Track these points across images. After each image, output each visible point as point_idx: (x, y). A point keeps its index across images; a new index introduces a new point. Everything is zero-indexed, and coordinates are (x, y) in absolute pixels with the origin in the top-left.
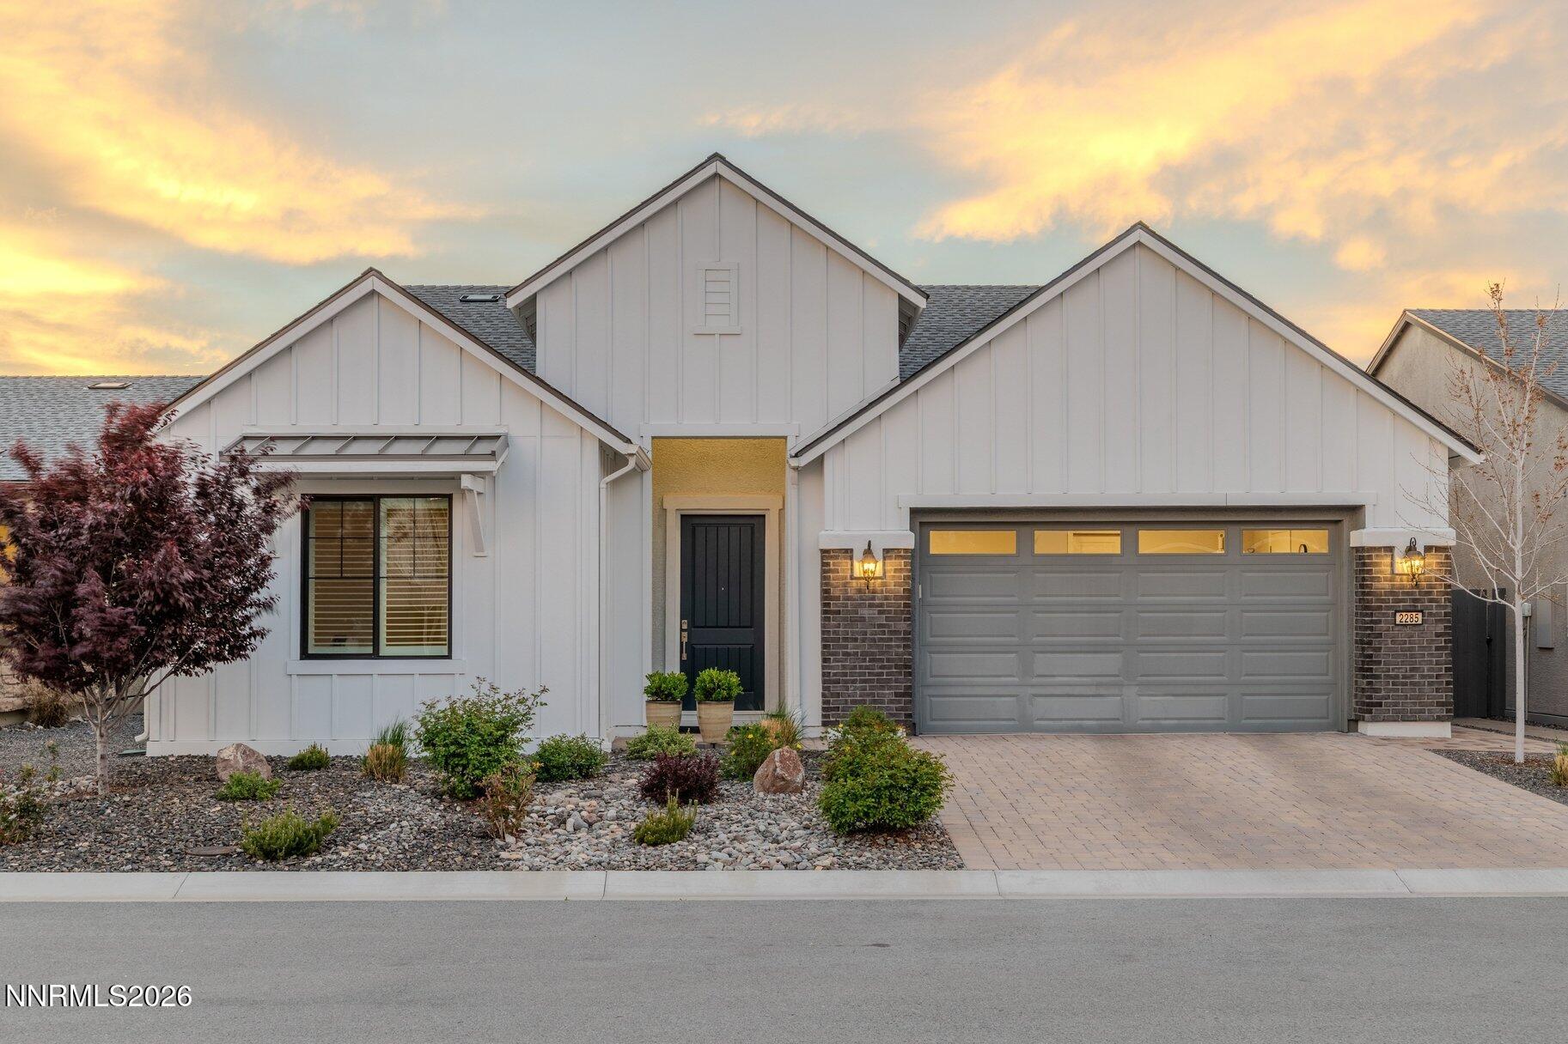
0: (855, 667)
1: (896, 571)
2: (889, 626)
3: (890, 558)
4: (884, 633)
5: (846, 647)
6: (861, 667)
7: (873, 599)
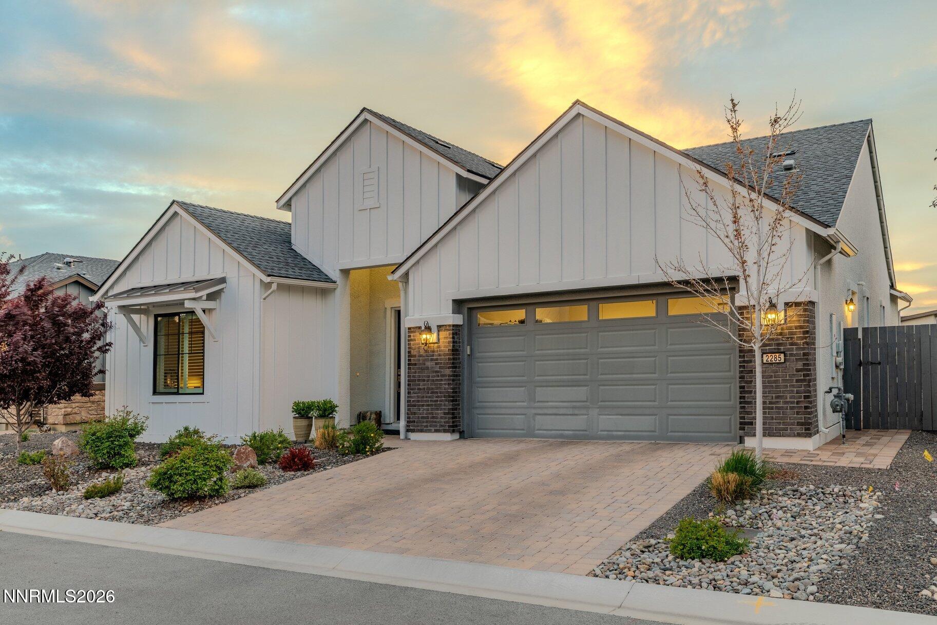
0: (423, 397)
1: (445, 338)
2: (441, 372)
3: (442, 330)
4: (438, 376)
5: (419, 385)
6: (426, 397)
7: (433, 356)
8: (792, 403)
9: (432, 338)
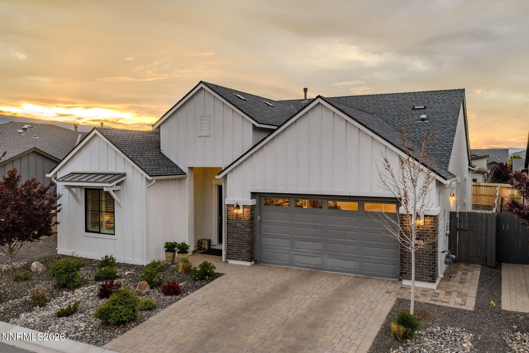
0: (235, 242)
1: (247, 212)
2: (245, 229)
3: (245, 208)
4: (243, 231)
5: (233, 235)
8: (427, 265)
9: (240, 211)
